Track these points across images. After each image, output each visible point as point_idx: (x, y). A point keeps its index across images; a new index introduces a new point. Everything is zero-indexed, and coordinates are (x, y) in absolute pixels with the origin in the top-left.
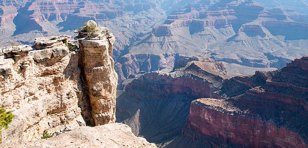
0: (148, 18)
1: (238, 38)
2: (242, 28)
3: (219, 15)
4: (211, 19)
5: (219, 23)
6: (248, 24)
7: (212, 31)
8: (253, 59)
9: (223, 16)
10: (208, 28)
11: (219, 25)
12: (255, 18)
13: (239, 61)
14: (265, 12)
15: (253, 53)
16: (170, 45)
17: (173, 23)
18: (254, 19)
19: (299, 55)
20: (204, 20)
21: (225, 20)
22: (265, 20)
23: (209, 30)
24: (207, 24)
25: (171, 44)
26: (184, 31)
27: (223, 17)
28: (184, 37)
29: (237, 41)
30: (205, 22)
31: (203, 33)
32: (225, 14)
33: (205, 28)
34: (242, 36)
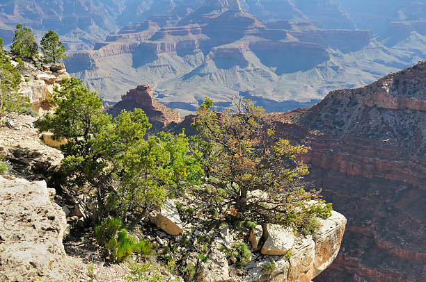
0: (84, 40)
1: (205, 70)
2: (211, 52)
3: (185, 33)
4: (170, 40)
5: (185, 46)
6: (222, 47)
7: (171, 59)
8: (217, 101)
9: (190, 34)
10: (165, 55)
11: (184, 50)
12: (239, 36)
13: (195, 105)
14: (255, 28)
15: (221, 92)
16: (93, 84)
17: (104, 48)
18: (237, 40)
19: (288, 93)
20: (158, 43)
21: (193, 41)
22: (254, 39)
23: (165, 57)
24: (163, 48)
25: (95, 82)
26: (125, 61)
27: (192, 37)
28: (122, 70)
29: (202, 75)
30: (159, 46)
31: (155, 63)
32: (194, 32)
33: (159, 55)
34: (211, 66)
